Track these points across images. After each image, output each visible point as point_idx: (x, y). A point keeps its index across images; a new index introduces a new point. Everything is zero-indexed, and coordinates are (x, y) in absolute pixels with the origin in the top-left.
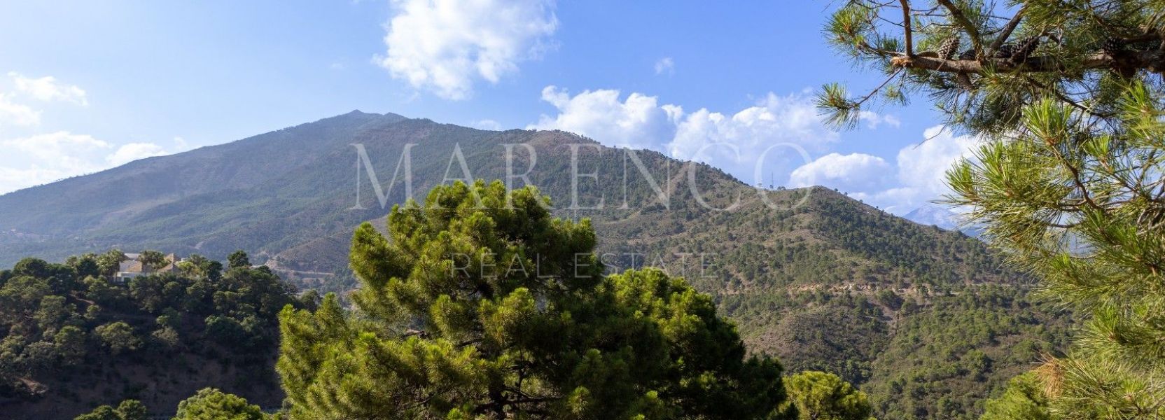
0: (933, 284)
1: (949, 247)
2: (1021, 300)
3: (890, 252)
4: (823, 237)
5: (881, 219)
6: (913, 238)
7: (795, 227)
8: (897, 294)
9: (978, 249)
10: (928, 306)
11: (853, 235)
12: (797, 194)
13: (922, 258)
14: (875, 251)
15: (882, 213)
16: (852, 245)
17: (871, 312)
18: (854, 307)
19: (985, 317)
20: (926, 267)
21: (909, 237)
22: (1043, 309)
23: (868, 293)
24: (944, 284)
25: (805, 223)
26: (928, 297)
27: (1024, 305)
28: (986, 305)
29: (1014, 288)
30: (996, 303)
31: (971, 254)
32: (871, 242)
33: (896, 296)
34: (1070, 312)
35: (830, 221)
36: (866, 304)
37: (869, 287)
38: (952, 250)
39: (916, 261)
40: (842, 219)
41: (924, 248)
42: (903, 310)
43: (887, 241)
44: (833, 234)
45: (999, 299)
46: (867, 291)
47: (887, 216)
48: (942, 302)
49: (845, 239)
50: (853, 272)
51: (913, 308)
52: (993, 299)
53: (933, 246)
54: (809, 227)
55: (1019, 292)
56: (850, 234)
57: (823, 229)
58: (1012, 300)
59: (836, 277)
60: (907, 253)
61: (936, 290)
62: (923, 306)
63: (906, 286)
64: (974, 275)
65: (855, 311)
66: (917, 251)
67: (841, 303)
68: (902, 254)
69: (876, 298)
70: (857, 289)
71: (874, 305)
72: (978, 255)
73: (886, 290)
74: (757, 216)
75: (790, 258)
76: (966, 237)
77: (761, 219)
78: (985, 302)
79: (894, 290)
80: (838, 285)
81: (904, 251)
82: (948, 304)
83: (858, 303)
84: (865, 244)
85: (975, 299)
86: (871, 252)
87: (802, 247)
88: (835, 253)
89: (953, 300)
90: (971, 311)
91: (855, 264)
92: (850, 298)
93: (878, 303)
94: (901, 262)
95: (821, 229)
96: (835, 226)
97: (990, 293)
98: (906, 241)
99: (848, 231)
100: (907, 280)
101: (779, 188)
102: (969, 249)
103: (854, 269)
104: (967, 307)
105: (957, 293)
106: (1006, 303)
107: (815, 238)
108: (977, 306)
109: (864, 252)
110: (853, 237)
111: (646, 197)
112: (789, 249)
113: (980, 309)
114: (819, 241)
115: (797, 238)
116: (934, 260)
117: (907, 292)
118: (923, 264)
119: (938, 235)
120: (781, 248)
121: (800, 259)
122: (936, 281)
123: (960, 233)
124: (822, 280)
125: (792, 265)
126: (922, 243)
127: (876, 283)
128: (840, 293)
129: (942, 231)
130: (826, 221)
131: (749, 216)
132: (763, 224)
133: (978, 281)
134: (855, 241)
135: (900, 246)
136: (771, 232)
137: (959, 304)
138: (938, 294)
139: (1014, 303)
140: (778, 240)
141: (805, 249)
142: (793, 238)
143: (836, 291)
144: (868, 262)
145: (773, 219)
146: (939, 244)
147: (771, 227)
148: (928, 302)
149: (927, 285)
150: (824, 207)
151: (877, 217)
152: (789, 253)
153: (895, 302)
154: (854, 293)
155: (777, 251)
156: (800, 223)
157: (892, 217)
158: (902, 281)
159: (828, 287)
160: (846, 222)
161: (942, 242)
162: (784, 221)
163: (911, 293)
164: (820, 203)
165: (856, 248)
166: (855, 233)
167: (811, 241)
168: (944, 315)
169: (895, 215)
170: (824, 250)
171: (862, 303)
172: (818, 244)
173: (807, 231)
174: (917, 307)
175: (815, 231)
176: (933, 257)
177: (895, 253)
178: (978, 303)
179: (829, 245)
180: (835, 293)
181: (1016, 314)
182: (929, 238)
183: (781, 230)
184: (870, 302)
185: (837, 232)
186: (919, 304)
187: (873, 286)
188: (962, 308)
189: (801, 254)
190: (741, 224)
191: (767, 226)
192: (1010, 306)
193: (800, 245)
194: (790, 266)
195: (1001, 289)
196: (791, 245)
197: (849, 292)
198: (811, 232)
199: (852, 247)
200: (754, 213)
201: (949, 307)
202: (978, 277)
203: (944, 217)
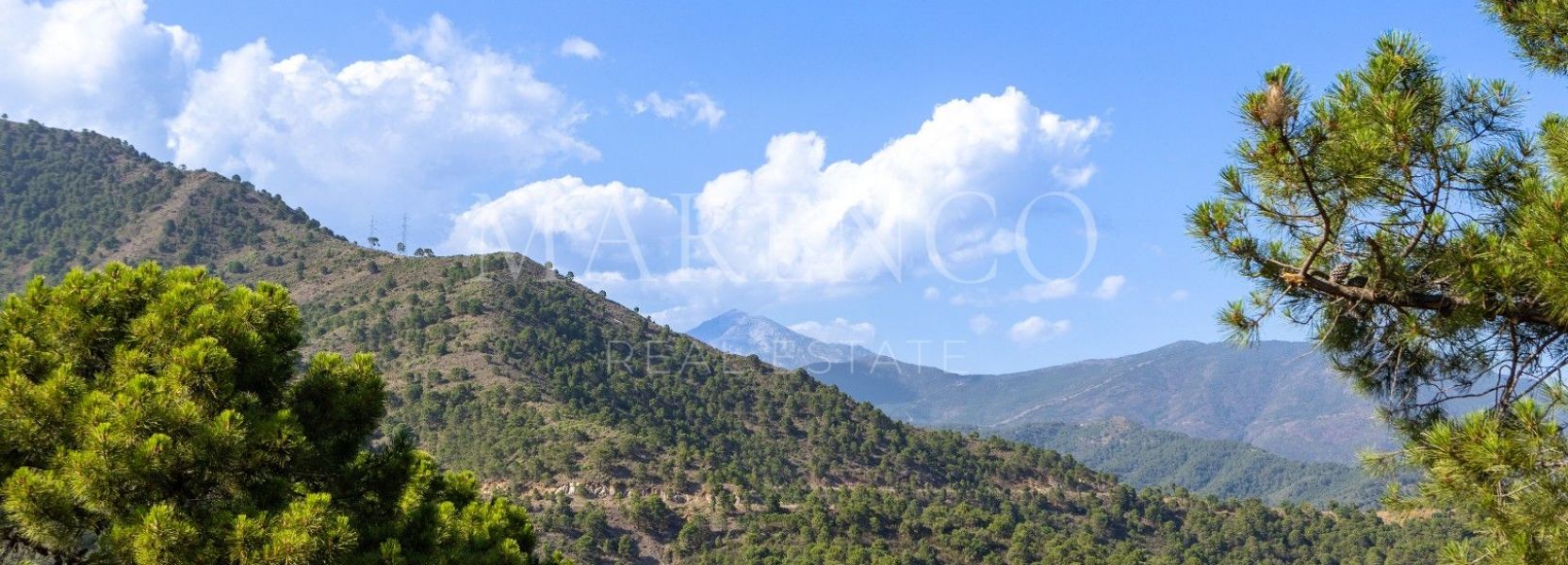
0: (746, 485)
1: (780, 405)
2: (915, 523)
3: (660, 413)
4: (514, 373)
5: (643, 338)
6: (709, 382)
7: (452, 345)
8: (671, 506)
9: (838, 410)
10: (735, 534)
11: (581, 371)
12: (460, 268)
13: (725, 428)
14: (628, 408)
15: (646, 325)
16: (578, 394)
17: (614, 547)
18: (576, 535)
19: (845, 558)
20: (732, 447)
21: (701, 379)
22: (955, 541)
23: (608, 502)
24: (767, 485)
25: (477, 337)
26: (733, 513)
27: (920, 532)
28: (849, 532)
29: (901, 498)
30: (868, 527)
31: (824, 422)
32: (621, 387)
33: (668, 511)
34: (1005, 548)
35: (534, 335)
36: (603, 529)
37: (612, 490)
38: (787, 412)
39: (713, 433)
40: (559, 333)
41: (729, 406)
42: (682, 544)
43: (654, 386)
44: (537, 366)
45: (873, 520)
46: (608, 500)
47: (657, 331)
48: (763, 526)
49: (565, 378)
50: (579, 456)
51: (704, 538)
52: (863, 519)
53: (749, 400)
54: (485, 349)
55: (912, 505)
56: (575, 368)
57: (516, 353)
58: (898, 521)
59: (540, 465)
60: (694, 416)
61: (751, 500)
62: (722, 534)
63: (691, 488)
64: (827, 467)
65: (579, 544)
66: (715, 412)
67: (548, 527)
68: (683, 417)
69: (626, 514)
70: (586, 494)
71: (619, 531)
72: (836, 423)
73: (648, 498)
74: (364, 315)
75: (436, 419)
76: (814, 385)
77: (373, 322)
78: (846, 526)
79: (664, 497)
80: (543, 483)
81: (689, 409)
82: (775, 529)
83: (585, 527)
84: (605, 392)
85: (827, 519)
86: (619, 410)
87: (467, 394)
88: (541, 408)
89: (784, 522)
90: (819, 545)
91: (584, 438)
92: (570, 514)
93: (628, 525)
94: (680, 434)
95: (511, 354)
96: (542, 348)
97: (858, 506)
98: (693, 390)
99: (571, 360)
100: (693, 475)
101: (420, 251)
102: (820, 411)
103: (580, 449)
104: (813, 537)
105: (792, 507)
106: (888, 528)
107: (498, 373)
108: (832, 534)
109: (604, 410)
110: (580, 377)
111: (82, 251)
112: (436, 396)
113: (837, 539)
114: (505, 380)
115: (456, 372)
116: (749, 433)
117: (693, 501)
118: (726, 441)
119: (759, 378)
120: (416, 395)
121: (460, 421)
122: (752, 478)
123: (804, 375)
124: (508, 473)
125: (442, 436)
126: (726, 394)
127: (629, 481)
128: (547, 504)
129: (767, 370)
130: (523, 335)
131: (344, 314)
132: (376, 333)
133: (834, 481)
134: (586, 385)
135: (679, 399)
136: (395, 354)
137: (796, 530)
138: (755, 507)
139: (901, 529)
140: (411, 376)
141: (474, 398)
142: (446, 373)
143: (540, 498)
144: (613, 434)
145: (402, 325)
146: (761, 398)
147: (396, 345)
148: (734, 526)
149: (735, 489)
150: (522, 304)
151: (635, 330)
152: (435, 406)
153: (664, 523)
154: (579, 504)
155: (408, 401)
156: (465, 336)
157: (668, 332)
158: (683, 477)
159: (521, 489)
160: (568, 341)
161: (768, 394)
162: (428, 330)
163: (700, 505)
164: (512, 293)
165: (588, 400)
166: (587, 366)
167: (487, 380)
168: (766, 553)
169: (675, 329)
170: (516, 402)
171: (594, 527)
172: (502, 389)
173: (480, 355)
174: (711, 536)
175: (498, 357)
176: (748, 426)
177: (669, 415)
178: (834, 528)
179: (528, 389)
180: (535, 504)
181: (905, 552)
182: (740, 383)
183: (420, 352)
184: (610, 523)
185: (547, 362)
186: (715, 529)
187: (621, 488)
188: (802, 538)
189: (463, 411)
190: (323, 332)
191: (387, 341)
192: (894, 534)
193: (463, 387)
194: (436, 438)
195: (878, 497)
196: (441, 389)
197: (569, 500)
198: (489, 361)
199: (579, 399)
200: (356, 308)
201: (777, 535)
202: (833, 471)
203: (769, 338)
